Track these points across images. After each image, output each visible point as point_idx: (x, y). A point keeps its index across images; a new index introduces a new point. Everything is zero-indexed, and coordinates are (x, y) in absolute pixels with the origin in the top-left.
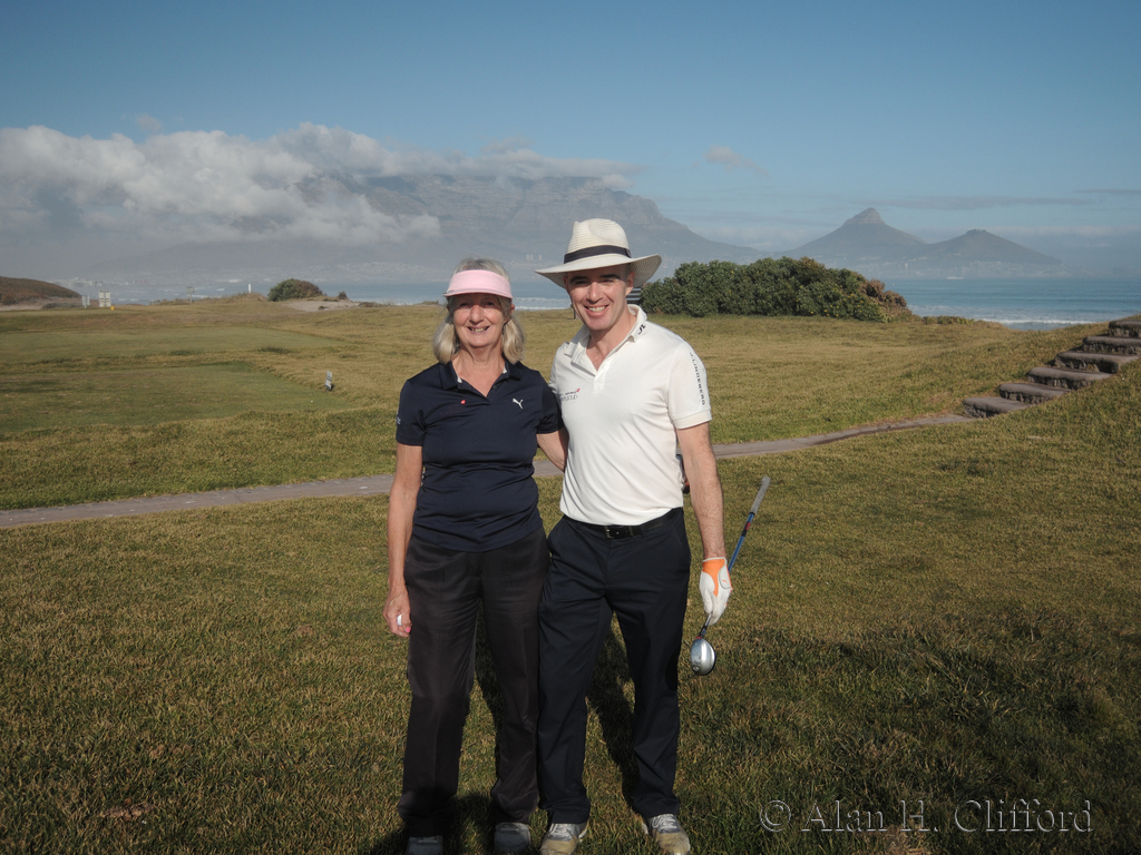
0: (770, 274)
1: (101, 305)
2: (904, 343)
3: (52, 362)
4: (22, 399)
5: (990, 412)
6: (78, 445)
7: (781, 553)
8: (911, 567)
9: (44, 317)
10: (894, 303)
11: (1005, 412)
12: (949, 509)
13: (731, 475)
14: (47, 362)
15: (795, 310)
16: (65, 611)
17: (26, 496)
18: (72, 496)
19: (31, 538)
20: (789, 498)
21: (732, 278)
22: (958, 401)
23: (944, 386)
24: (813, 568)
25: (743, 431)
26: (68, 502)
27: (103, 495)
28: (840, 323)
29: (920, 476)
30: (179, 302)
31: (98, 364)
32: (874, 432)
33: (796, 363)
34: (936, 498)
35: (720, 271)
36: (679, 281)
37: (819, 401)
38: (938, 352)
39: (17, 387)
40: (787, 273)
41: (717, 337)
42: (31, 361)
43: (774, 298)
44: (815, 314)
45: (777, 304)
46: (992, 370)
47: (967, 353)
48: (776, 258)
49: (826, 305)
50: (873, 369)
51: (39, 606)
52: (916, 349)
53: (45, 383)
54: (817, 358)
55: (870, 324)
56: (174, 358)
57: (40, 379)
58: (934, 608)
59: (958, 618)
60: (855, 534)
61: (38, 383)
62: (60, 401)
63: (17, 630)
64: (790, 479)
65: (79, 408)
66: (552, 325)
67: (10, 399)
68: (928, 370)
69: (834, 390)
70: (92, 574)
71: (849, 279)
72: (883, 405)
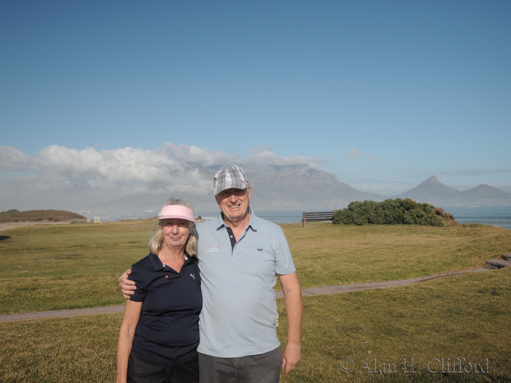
0: (391, 206)
1: (95, 222)
2: (455, 236)
3: (78, 246)
4: (68, 262)
5: (499, 267)
6: (94, 282)
7: (409, 330)
8: (470, 337)
9: (73, 227)
10: (449, 218)
11: (506, 266)
12: (485, 311)
13: (382, 296)
14: (76, 246)
15: (403, 222)
16: (97, 353)
17: (73, 304)
18: (92, 304)
19: (78, 321)
20: (410, 306)
21: (374, 208)
22: (484, 262)
23: (476, 255)
24: (425, 337)
25: (385, 276)
26: (90, 306)
27: (105, 304)
28: (424, 227)
29: (470, 296)
30: (128, 221)
31: (98, 247)
32: (446, 276)
33: (407, 246)
34: (478, 306)
35: (368, 205)
36: (350, 209)
37: (419, 262)
38: (472, 240)
39: (65, 257)
40: (399, 205)
41: (369, 234)
42: (70, 246)
43: (394, 217)
44: (412, 223)
45: (395, 219)
46: (498, 247)
47: (486, 240)
48: (394, 199)
49: (417, 219)
50: (443, 248)
51: (86, 351)
52: (461, 238)
53: (77, 255)
54: (416, 243)
55: (438, 227)
56: (130, 245)
57: (74, 253)
58: (483, 355)
59: (495, 360)
60: (442, 322)
61: (74, 255)
62: (84, 263)
63: (77, 360)
64: (409, 297)
65: (92, 266)
66: (294, 230)
67: (63, 262)
68: (468, 248)
69: (425, 257)
70: (106, 337)
71: (427, 207)
72: (449, 264)
